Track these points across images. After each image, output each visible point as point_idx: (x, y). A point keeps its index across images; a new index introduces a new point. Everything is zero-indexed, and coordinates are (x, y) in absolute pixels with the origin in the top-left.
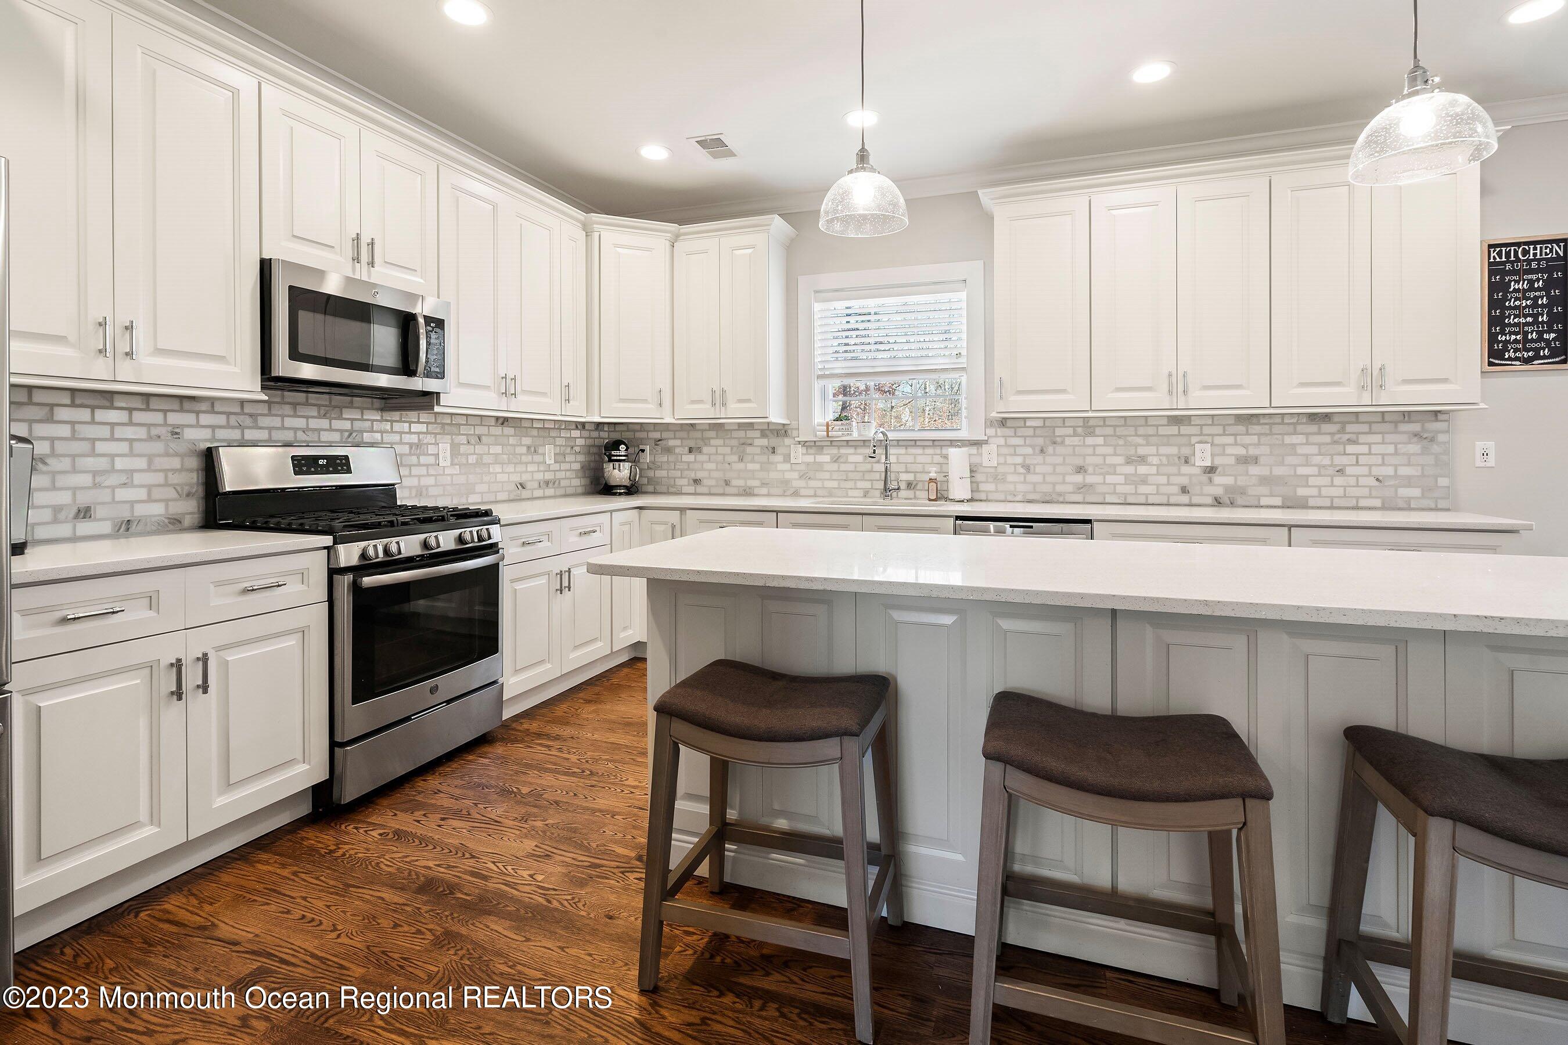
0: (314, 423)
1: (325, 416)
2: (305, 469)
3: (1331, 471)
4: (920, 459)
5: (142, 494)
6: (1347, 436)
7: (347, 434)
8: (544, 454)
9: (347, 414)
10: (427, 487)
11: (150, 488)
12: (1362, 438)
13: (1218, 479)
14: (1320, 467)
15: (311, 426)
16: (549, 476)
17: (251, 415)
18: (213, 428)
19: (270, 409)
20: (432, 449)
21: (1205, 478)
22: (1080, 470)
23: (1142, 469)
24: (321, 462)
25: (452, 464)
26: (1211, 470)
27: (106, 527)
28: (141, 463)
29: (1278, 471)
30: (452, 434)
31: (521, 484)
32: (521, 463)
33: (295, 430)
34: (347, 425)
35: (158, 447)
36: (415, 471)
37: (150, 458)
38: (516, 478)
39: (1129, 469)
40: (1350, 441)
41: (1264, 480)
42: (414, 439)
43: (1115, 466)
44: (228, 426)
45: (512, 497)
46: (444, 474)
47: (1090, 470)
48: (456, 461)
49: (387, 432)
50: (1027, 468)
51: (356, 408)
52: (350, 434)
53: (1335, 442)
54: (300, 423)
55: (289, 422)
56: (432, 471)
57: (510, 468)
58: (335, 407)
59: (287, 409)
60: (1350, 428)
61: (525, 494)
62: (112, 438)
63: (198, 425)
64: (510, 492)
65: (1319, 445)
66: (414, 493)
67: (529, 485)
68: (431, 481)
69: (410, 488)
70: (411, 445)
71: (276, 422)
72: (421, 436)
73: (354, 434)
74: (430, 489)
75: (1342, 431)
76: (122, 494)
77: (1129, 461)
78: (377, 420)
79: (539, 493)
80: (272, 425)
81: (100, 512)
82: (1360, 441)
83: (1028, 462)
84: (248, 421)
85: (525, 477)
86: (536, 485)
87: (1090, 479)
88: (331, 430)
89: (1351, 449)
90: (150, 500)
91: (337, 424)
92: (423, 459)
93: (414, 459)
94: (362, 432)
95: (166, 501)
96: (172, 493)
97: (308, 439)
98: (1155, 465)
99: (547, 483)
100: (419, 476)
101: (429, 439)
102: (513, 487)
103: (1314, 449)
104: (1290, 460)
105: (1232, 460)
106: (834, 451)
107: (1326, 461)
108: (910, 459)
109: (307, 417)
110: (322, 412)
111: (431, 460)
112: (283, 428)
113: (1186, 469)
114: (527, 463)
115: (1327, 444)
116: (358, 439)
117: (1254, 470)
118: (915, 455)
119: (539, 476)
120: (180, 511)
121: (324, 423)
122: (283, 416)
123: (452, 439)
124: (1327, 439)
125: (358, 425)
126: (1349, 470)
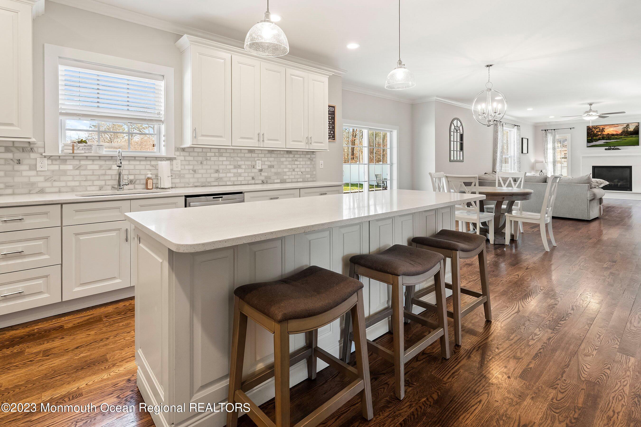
3: (292, 170)
4: (137, 167)
6: (295, 159)
12: (299, 159)
13: (263, 174)
14: (289, 169)
21: (259, 173)
22: (217, 171)
23: (240, 171)
26: (261, 170)
29: (280, 170)
39: (235, 171)
40: (296, 160)
41: (276, 174)
43: (230, 169)
47: (221, 171)
50: (195, 171)
53: (293, 161)
60: (296, 156)
65: (289, 161)
75: (294, 157)
77: (235, 168)
82: (298, 160)
83: (195, 168)
87: (221, 175)
89: (296, 163)
98: (243, 169)
103: (287, 163)
104: (282, 166)
105: (267, 167)
106: (76, 162)
107: (291, 167)
108: (132, 167)
113: (254, 170)
115: (291, 161)
117: (273, 170)
118: (135, 165)
124: (290, 159)
126: (296, 170)
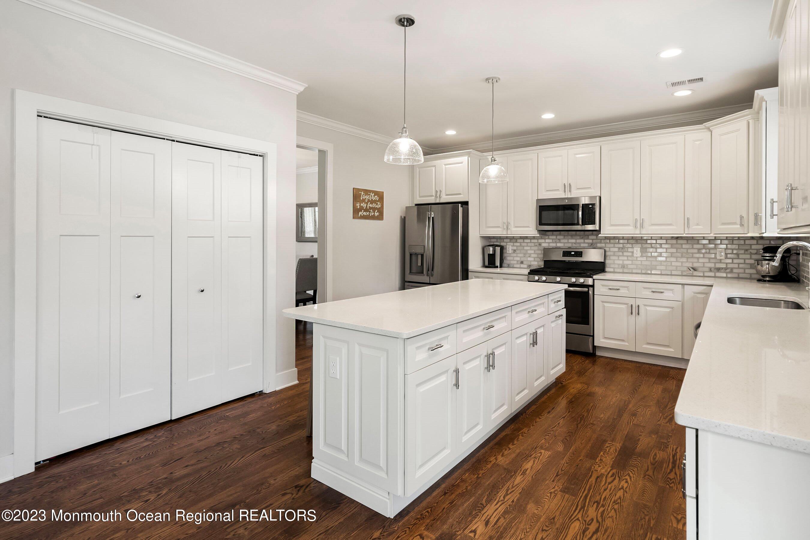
0: (578, 241)
1: (582, 238)
2: (566, 255)
5: (532, 259)
7: (590, 244)
8: (715, 254)
9: (591, 237)
10: (627, 265)
11: (534, 258)
15: (577, 242)
16: (718, 265)
17: (559, 239)
18: (549, 243)
19: (564, 237)
20: (630, 250)
24: (572, 253)
25: (642, 256)
27: (525, 266)
28: (533, 252)
30: (642, 244)
31: (693, 268)
32: (693, 257)
33: (572, 243)
34: (590, 241)
35: (536, 248)
36: (621, 258)
37: (535, 251)
38: (690, 265)
42: (621, 246)
44: (553, 243)
45: (685, 274)
46: (637, 260)
48: (644, 255)
49: (608, 243)
51: (594, 235)
52: (592, 244)
54: (574, 241)
55: (570, 241)
56: (629, 258)
57: (684, 260)
58: (586, 235)
59: (570, 237)
61: (695, 273)
62: (527, 246)
63: (545, 242)
64: (682, 271)
66: (620, 266)
67: (700, 269)
68: (630, 262)
69: (619, 264)
70: (619, 248)
71: (566, 241)
72: (624, 245)
73: (594, 244)
74: (629, 266)
76: (529, 259)
78: (603, 239)
79: (712, 274)
80: (565, 242)
81: (525, 262)
84: (558, 241)
85: (695, 265)
86: (707, 269)
88: (584, 243)
90: (534, 261)
91: (586, 241)
92: (625, 254)
93: (621, 254)
94: (596, 243)
95: (538, 261)
96: (539, 260)
97: (576, 246)
99: (718, 270)
100: (623, 260)
101: (629, 245)
102: (686, 269)
109: (576, 239)
110: (581, 237)
111: (630, 254)
112: (568, 243)
114: (698, 258)
116: (595, 246)
119: (712, 265)
120: (541, 264)
121: (582, 241)
122: (568, 239)
123: (642, 246)
125: (594, 241)
